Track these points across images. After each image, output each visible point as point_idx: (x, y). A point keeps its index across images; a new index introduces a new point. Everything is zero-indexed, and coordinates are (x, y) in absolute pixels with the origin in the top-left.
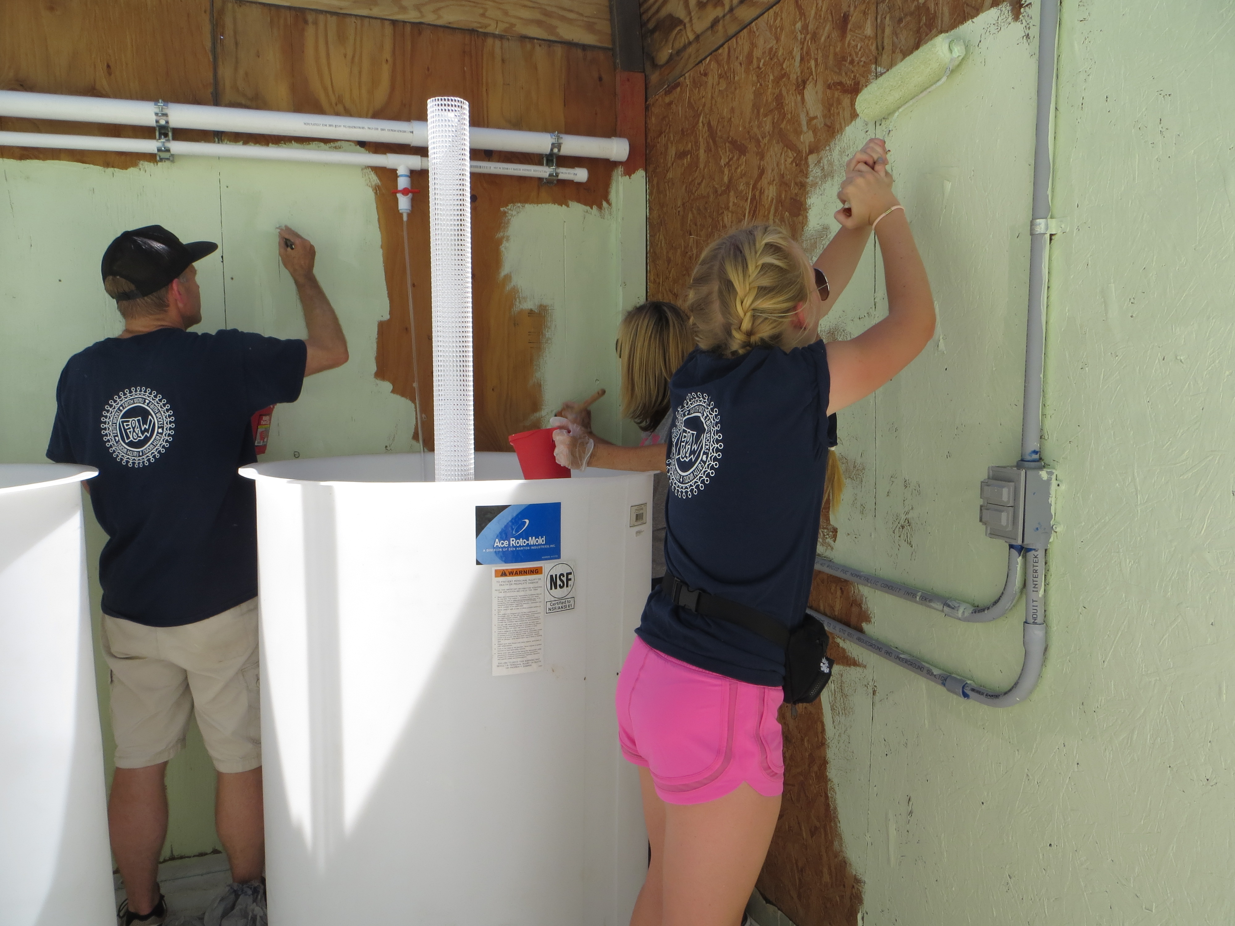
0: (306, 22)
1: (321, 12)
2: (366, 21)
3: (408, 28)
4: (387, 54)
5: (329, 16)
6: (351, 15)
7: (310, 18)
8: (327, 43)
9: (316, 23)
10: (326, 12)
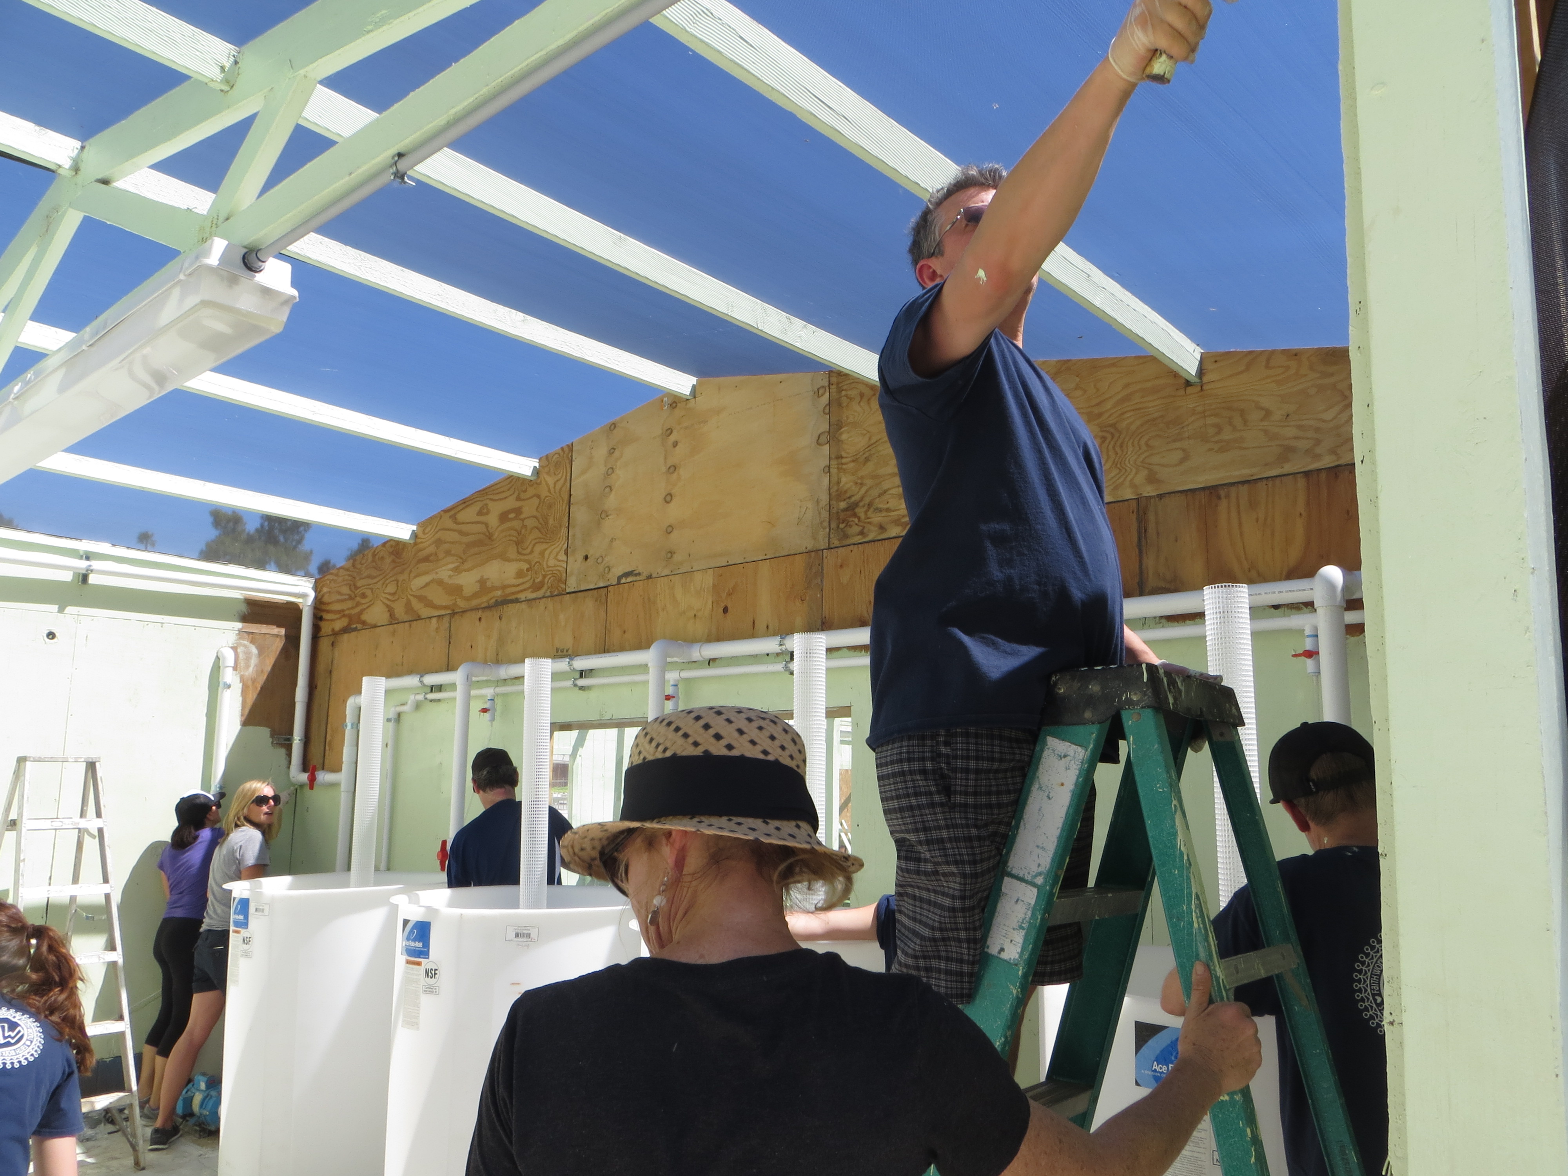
0: (1219, 498)
1: (1233, 484)
2: (1278, 481)
3: (1323, 476)
4: (1301, 507)
5: (1240, 485)
6: (1261, 479)
7: (1222, 493)
8: (1239, 512)
9: (1228, 496)
10: (1238, 483)
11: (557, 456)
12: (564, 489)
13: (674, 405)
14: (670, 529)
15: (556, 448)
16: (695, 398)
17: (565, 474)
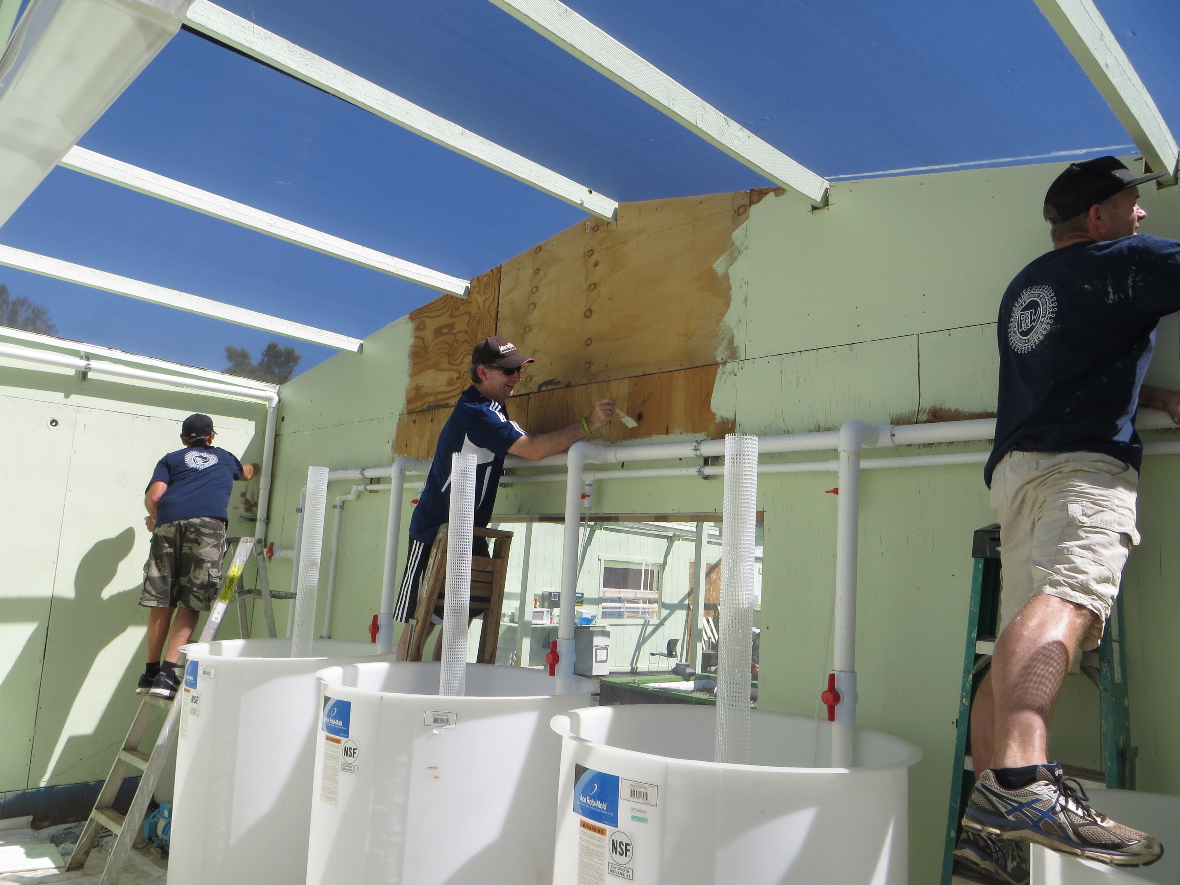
11: (487, 277)
12: (492, 306)
13: (596, 228)
14: (589, 341)
15: (488, 271)
16: (616, 221)
17: (493, 291)
